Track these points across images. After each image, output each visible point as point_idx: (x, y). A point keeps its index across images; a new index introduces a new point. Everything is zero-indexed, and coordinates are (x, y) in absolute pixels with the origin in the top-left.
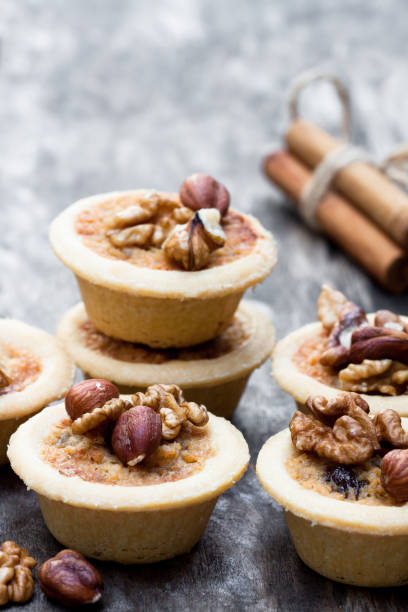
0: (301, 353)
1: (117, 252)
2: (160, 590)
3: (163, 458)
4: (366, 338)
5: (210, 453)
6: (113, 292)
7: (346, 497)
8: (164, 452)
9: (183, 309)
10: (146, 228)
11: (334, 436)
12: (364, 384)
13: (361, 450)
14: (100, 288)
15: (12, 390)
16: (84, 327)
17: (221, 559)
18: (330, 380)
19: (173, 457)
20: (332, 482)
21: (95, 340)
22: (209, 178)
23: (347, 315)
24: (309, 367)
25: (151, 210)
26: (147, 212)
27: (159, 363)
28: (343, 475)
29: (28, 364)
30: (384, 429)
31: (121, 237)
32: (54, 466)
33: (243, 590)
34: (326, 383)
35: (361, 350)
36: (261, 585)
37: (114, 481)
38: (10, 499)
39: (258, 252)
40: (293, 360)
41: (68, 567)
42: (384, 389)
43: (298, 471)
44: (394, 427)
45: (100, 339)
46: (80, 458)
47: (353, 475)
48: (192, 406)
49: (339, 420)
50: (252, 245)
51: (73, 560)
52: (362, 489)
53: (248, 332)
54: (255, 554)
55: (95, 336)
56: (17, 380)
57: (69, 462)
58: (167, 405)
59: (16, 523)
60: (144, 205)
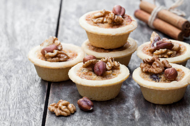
0: (144, 49)
1: (96, 24)
2: (109, 107)
3: (107, 74)
4: (160, 44)
5: (119, 73)
6: (94, 34)
7: (156, 81)
8: (107, 73)
9: (112, 38)
10: (102, 18)
11: (153, 67)
12: (160, 55)
13: (160, 70)
14: (91, 33)
15: (70, 60)
16: (88, 45)
17: (124, 99)
18: (151, 55)
19: (110, 74)
20: (152, 78)
21: (91, 48)
22: (119, 6)
23: (155, 39)
24: (146, 52)
25: (103, 14)
26: (102, 14)
27: (108, 52)
28: (155, 76)
29: (74, 54)
30: (164, 64)
31: (95, 21)
32: (80, 77)
33: (130, 106)
34: (151, 56)
35: (159, 47)
36: (134, 105)
37: (95, 79)
38: (71, 87)
39: (132, 24)
40: (142, 51)
41: (84, 101)
42: (165, 56)
43: (143, 76)
44: (167, 64)
45: (93, 47)
46: (86, 74)
47: (157, 76)
48: (116, 62)
49: (153, 63)
50: (130, 22)
51: (86, 99)
52: (160, 80)
53: (130, 44)
54: (133, 98)
55: (91, 47)
56: (71, 58)
57: (83, 76)
58: (109, 62)
59: (72, 93)
60: (101, 12)
